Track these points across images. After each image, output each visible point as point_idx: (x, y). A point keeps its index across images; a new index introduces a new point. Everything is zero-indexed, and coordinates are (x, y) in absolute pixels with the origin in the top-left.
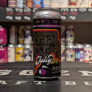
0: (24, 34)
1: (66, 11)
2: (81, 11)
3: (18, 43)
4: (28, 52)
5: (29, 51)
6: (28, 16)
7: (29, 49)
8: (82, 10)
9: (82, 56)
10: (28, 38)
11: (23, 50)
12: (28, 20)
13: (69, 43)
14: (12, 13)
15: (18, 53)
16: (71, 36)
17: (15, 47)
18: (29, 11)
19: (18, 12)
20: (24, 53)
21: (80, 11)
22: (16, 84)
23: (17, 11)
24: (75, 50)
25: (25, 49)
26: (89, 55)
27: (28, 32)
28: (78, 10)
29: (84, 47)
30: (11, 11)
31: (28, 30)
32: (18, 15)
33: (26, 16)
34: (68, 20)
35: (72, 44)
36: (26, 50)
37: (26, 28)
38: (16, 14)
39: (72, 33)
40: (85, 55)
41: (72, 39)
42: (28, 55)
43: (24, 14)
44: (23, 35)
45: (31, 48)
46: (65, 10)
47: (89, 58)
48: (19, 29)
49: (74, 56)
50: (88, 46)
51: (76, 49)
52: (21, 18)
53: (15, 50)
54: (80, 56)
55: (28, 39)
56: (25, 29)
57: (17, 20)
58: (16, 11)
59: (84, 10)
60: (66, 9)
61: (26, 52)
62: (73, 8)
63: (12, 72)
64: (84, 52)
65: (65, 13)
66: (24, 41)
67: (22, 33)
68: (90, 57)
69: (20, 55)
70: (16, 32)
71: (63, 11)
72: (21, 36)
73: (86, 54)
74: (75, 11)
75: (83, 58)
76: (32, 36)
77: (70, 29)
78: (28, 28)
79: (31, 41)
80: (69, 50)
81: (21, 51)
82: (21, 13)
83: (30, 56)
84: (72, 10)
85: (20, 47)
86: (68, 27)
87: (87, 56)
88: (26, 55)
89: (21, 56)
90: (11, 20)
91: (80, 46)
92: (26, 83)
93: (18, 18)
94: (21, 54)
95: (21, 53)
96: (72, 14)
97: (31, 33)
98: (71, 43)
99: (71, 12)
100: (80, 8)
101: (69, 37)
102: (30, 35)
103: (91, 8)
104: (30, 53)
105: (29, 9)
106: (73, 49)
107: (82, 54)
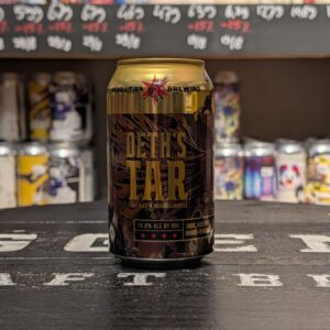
0: (52, 105)
1: (206, 17)
2: (264, 15)
3: (27, 138)
4: (65, 172)
5: (68, 167)
6: (63, 35)
7: (67, 161)
8: (269, 12)
9: (267, 187)
10: (64, 118)
11: (45, 164)
12: (62, 51)
13: (219, 139)
15: (29, 178)
16: (228, 111)
17: (15, 152)
18: (66, 14)
20: (51, 178)
21: (260, 17)
22: (50, 284)
23: (21, 18)
24: (242, 164)
25: (52, 162)
26: (297, 181)
27: (64, 97)
29: (275, 153)
31: (66, 88)
32: (26, 32)
33: (54, 34)
34: (217, 53)
35: (231, 143)
36: (57, 166)
37: (57, 80)
38: (18, 29)
39: (231, 99)
40: (282, 183)
41: (233, 124)
42: (64, 183)
43: (46, 28)
44: (47, 107)
45: (75, 158)
46: (202, 14)
47: (297, 195)
48: (32, 85)
49: (237, 186)
50: (290, 148)
51: (245, 159)
52: (38, 43)
53: (17, 166)
54: (262, 184)
55: (66, 122)
56: (55, 84)
57: (20, 50)
58: (18, 15)
59: (277, 13)
60: (207, 9)
61: (58, 173)
62: (234, 6)
63: (40, 240)
64: (275, 171)
65: (203, 23)
66: (50, 129)
67: (43, 100)
68: (300, 189)
69: (35, 186)
70: (22, 98)
71: (197, 14)
72: (40, 111)
74: (239, 18)
75: (272, 193)
76: (82, 112)
77: (222, 85)
78: (64, 82)
79: (76, 130)
80: (220, 162)
81: (39, 169)
82: (36, 26)
83: (75, 187)
84: (229, 13)
85: (37, 156)
87: (289, 186)
88: (58, 185)
89: (38, 190)
91: (260, 150)
92: (87, 279)
93: (26, 44)
94: (40, 182)
95: (40, 176)
96: (230, 28)
97: (75, 102)
98: (228, 140)
99: (227, 20)
100: (260, 5)
101: (221, 115)
102: (73, 107)
103: (302, 6)
104: (73, 177)
105: (65, 10)
106: (236, 159)
107: (268, 178)
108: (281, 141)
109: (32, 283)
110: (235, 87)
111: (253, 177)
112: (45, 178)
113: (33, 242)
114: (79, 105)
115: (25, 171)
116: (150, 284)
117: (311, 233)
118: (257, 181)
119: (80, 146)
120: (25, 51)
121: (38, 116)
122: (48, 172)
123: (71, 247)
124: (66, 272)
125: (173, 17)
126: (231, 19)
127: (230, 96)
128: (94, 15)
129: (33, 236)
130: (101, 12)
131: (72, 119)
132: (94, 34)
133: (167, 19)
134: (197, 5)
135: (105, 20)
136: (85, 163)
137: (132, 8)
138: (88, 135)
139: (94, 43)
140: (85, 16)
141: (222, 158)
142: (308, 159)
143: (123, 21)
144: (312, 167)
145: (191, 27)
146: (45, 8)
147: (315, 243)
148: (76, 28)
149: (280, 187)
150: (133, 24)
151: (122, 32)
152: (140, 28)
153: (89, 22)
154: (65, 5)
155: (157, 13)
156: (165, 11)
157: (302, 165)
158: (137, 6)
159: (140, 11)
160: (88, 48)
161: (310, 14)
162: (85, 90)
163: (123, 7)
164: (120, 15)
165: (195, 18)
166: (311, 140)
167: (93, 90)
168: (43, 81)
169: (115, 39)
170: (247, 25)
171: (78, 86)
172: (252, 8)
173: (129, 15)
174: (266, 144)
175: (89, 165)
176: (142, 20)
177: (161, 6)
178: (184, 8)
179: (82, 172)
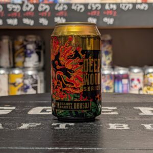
0: (25, 51)
1: (96, 9)
2: (123, 8)
3: (14, 66)
4: (31, 82)
5: (32, 79)
6: (29, 17)
7: (32, 76)
8: (126, 7)
9: (125, 88)
10: (30, 57)
11: (22, 78)
12: (29, 25)
13: (103, 66)
15: (14, 84)
16: (107, 53)
17: (8, 73)
18: (31, 8)
19: (12, 11)
20: (24, 84)
21: (122, 9)
23: (10, 10)
24: (113, 77)
25: (25, 77)
26: (139, 86)
27: (31, 47)
28: (117, 7)
29: (129, 73)
31: (31, 43)
32: (13, 16)
33: (26, 17)
35: (108, 68)
36: (27, 78)
37: (27, 39)
38: (9, 15)
39: (108, 48)
40: (132, 87)
41: (109, 59)
42: (31, 87)
43: (22, 15)
44: (23, 52)
45: (36, 75)
46: (94, 8)
48: (15, 41)
49: (111, 88)
50: (136, 70)
51: (114, 75)
52: (18, 22)
53: (9, 78)
54: (123, 87)
55: (31, 59)
56: (26, 41)
57: (10, 25)
59: (129, 7)
60: (97, 5)
61: (28, 82)
62: (109, 4)
64: (129, 81)
65: (95, 12)
66: (24, 61)
67: (21, 48)
68: (140, 89)
69: (17, 88)
70: (11, 47)
71: (92, 8)
72: (19, 53)
73: (133, 85)
74: (112, 9)
76: (39, 54)
78: (30, 40)
79: (36, 62)
81: (19, 80)
82: (18, 14)
83: (35, 88)
84: (107, 7)
85: (18, 74)
87: (135, 88)
88: (28, 88)
89: (18, 90)
91: (122, 71)
93: (13, 22)
94: (19, 86)
95: (19, 84)
96: (107, 14)
97: (36, 49)
98: (107, 66)
99: (106, 10)
100: (122, 3)
102: (35, 51)
103: (141, 4)
104: (35, 84)
105: (31, 6)
106: (110, 76)
107: (125, 84)
108: (132, 67)
110: (110, 42)
111: (118, 84)
112: (22, 84)
113: (13, 110)
114: (37, 50)
115: (13, 81)
116: (67, 128)
117: (144, 106)
118: (120, 86)
119: (38, 70)
120: (12, 25)
121: (19, 56)
122: (23, 82)
123: (31, 112)
124: (28, 123)
125: (81, 9)
126: (108, 10)
127: (107, 46)
128: (44, 8)
129: (14, 108)
130: (48, 7)
131: (34, 58)
132: (44, 17)
133: (78, 10)
134: (92, 4)
135: (49, 11)
136: (40, 77)
137: (62, 5)
138: (42, 64)
139: (44, 22)
140: (40, 9)
141: (104, 75)
142: (144, 75)
143: (58, 11)
144: (146, 79)
145: (89, 14)
146: (21, 5)
147: (146, 111)
148: (36, 15)
149: (131, 89)
150: (62, 13)
151: (57, 16)
152: (66, 15)
153: (42, 12)
154: (31, 4)
155: (74, 7)
156: (77, 7)
157: (141, 78)
158: (64, 4)
159: (66, 7)
160: (42, 24)
161: (145, 7)
162: (40, 44)
163: (58, 5)
164: (56, 8)
165: (91, 10)
166: (146, 67)
167: (44, 44)
168: (21, 39)
169: (54, 20)
170: (115, 13)
171: (37, 42)
172: (118, 5)
173: (60, 8)
174: (125, 68)
175: (42, 78)
176: (67, 11)
177: (76, 4)
178: (86, 5)
179: (39, 82)
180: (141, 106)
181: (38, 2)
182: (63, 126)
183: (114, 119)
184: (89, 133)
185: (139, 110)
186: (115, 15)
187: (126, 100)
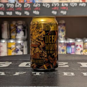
0: (16, 29)
1: (57, 6)
2: (72, 5)
3: (10, 38)
5: (20, 46)
6: (19, 11)
7: (20, 44)
8: (73, 5)
10: (19, 33)
11: (15, 45)
12: (19, 15)
13: (60, 38)
14: (3, 9)
15: (10, 48)
16: (63, 31)
17: (7, 42)
18: (20, 6)
19: (9, 7)
20: (16, 48)
21: (71, 6)
23: (8, 7)
25: (16, 44)
26: (81, 49)
27: (20, 27)
29: (75, 42)
30: (2, 6)
31: (20, 25)
32: (9, 10)
33: (17, 11)
34: (59, 15)
35: (63, 39)
36: (18, 45)
37: (18, 23)
38: (8, 10)
39: (63, 28)
40: (77, 50)
41: (64, 34)
42: (20, 50)
43: (15, 9)
44: (15, 30)
45: (22, 43)
47: (81, 53)
48: (11, 24)
49: (65, 50)
51: (67, 43)
52: (13, 13)
53: (7, 45)
54: (71, 50)
56: (17, 24)
57: (8, 15)
59: (75, 5)
60: (57, 4)
61: (18, 47)
62: (64, 3)
63: (12, 64)
64: (75, 47)
65: (56, 8)
66: (16, 36)
67: (14, 28)
68: (82, 51)
71: (54, 5)
72: (13, 31)
73: (77, 49)
74: (65, 6)
75: (74, 52)
76: (24, 31)
77: (61, 24)
78: (20, 23)
79: (23, 36)
80: (60, 44)
81: (13, 46)
82: (12, 9)
83: (22, 51)
84: (63, 5)
85: (13, 43)
86: (60, 22)
87: (79, 50)
88: (18, 50)
89: (13, 52)
90: (2, 15)
91: (71, 41)
92: (24, 74)
93: (10, 13)
94: (13, 50)
95: (13, 48)
96: (63, 9)
97: (22, 29)
99: (62, 7)
100: (71, 3)
101: (61, 32)
102: (22, 30)
103: (82, 3)
104: (22, 48)
105: (20, 4)
106: (65, 44)
107: (73, 48)
108: (77, 38)
109: (10, 75)
110: (64, 24)
111: (69, 48)
112: (15, 48)
113: (11, 65)
114: (23, 29)
115: (10, 47)
116: (40, 75)
117: (83, 62)
118: (70, 49)
119: (24, 40)
120: (9, 15)
121: (13, 32)
122: (15, 47)
123: (20, 66)
124: (19, 72)
125: (48, 6)
126: (63, 6)
127: (63, 27)
128: (27, 6)
129: (11, 63)
130: (29, 5)
131: (22, 33)
132: (27, 11)
133: (46, 7)
134: (54, 3)
135: (30, 7)
136: (25, 44)
137: (37, 4)
138: (26, 37)
139: (27, 13)
140: (25, 6)
141: (61, 43)
142: (84, 43)
143: (35, 7)
144: (85, 45)
145: (52, 9)
146: (14, 4)
148: (23, 9)
149: (76, 51)
150: (37, 8)
151: (34, 10)
152: (39, 9)
153: (26, 8)
154: (20, 3)
155: (44, 5)
156: (46, 5)
157: (82, 45)
158: (39, 3)
159: (39, 5)
160: (26, 15)
161: (84, 5)
162: (25, 26)
163: (35, 4)
164: (34, 6)
165: (54, 6)
166: (85, 38)
167: (27, 25)
168: (14, 23)
169: (33, 12)
170: (67, 8)
171: (23, 25)
172: (69, 4)
173: (36, 6)
174: (73, 39)
175: (26, 45)
176: (40, 7)
177: (45, 3)
178: (51, 4)
179: (24, 47)
180: (81, 62)
181: (24, 2)
182: (38, 74)
183: (66, 70)
184: (52, 78)
185: (80, 64)
186: (67, 9)
187: (73, 58)
